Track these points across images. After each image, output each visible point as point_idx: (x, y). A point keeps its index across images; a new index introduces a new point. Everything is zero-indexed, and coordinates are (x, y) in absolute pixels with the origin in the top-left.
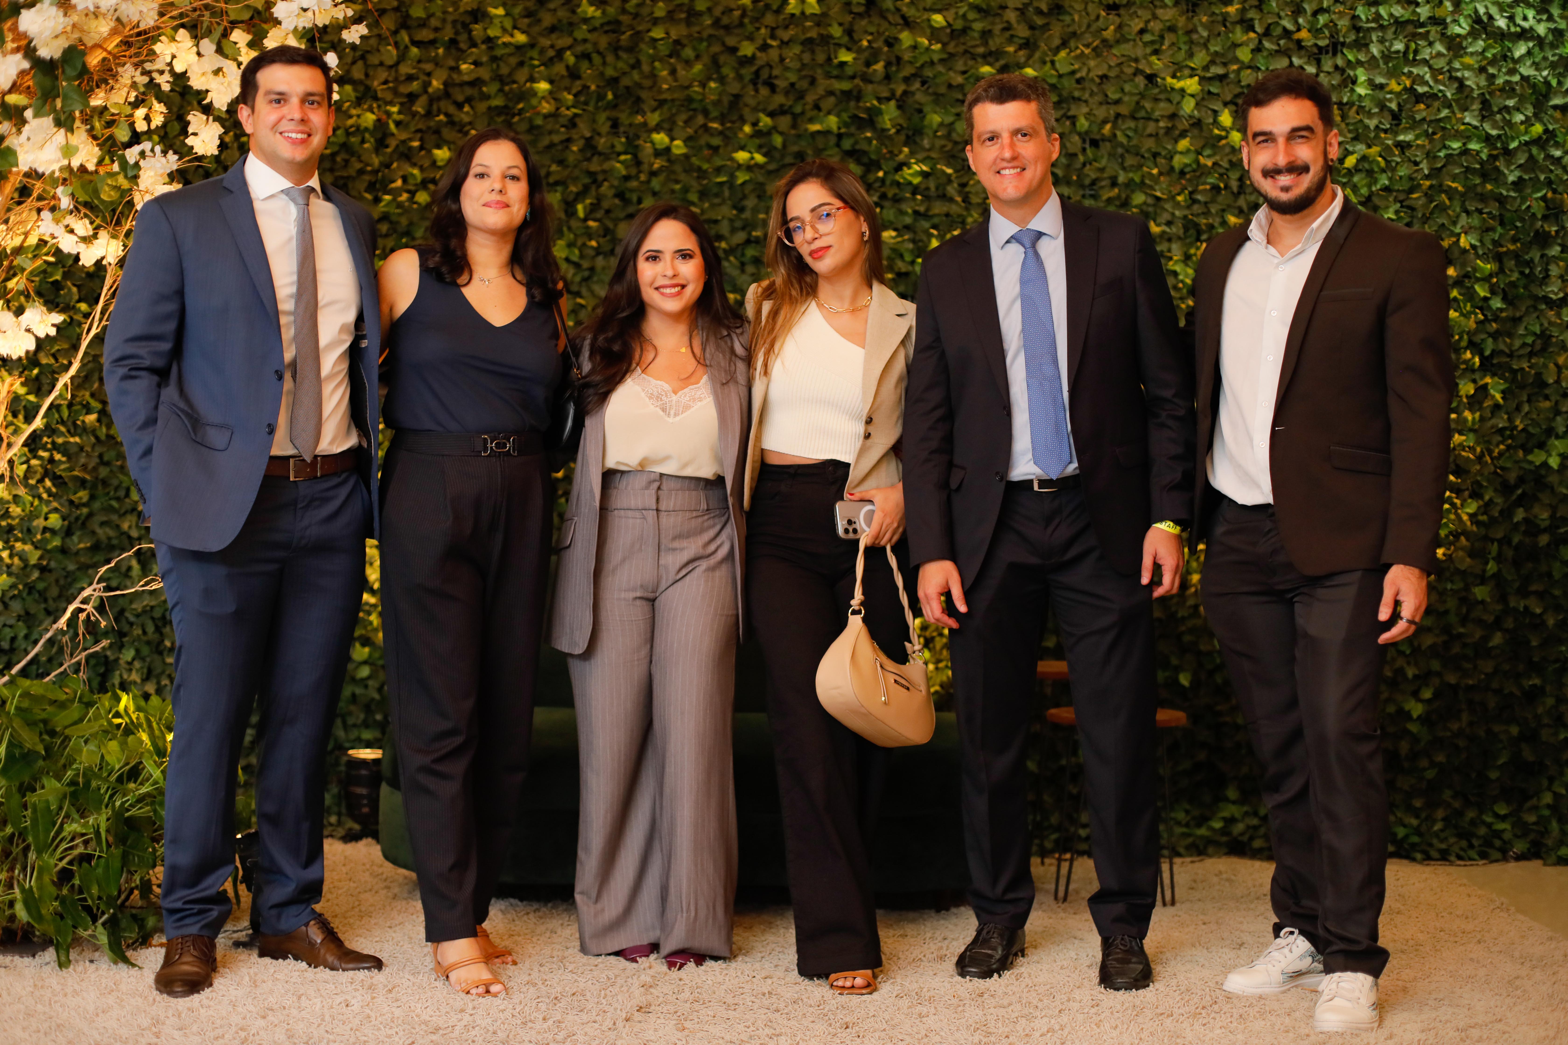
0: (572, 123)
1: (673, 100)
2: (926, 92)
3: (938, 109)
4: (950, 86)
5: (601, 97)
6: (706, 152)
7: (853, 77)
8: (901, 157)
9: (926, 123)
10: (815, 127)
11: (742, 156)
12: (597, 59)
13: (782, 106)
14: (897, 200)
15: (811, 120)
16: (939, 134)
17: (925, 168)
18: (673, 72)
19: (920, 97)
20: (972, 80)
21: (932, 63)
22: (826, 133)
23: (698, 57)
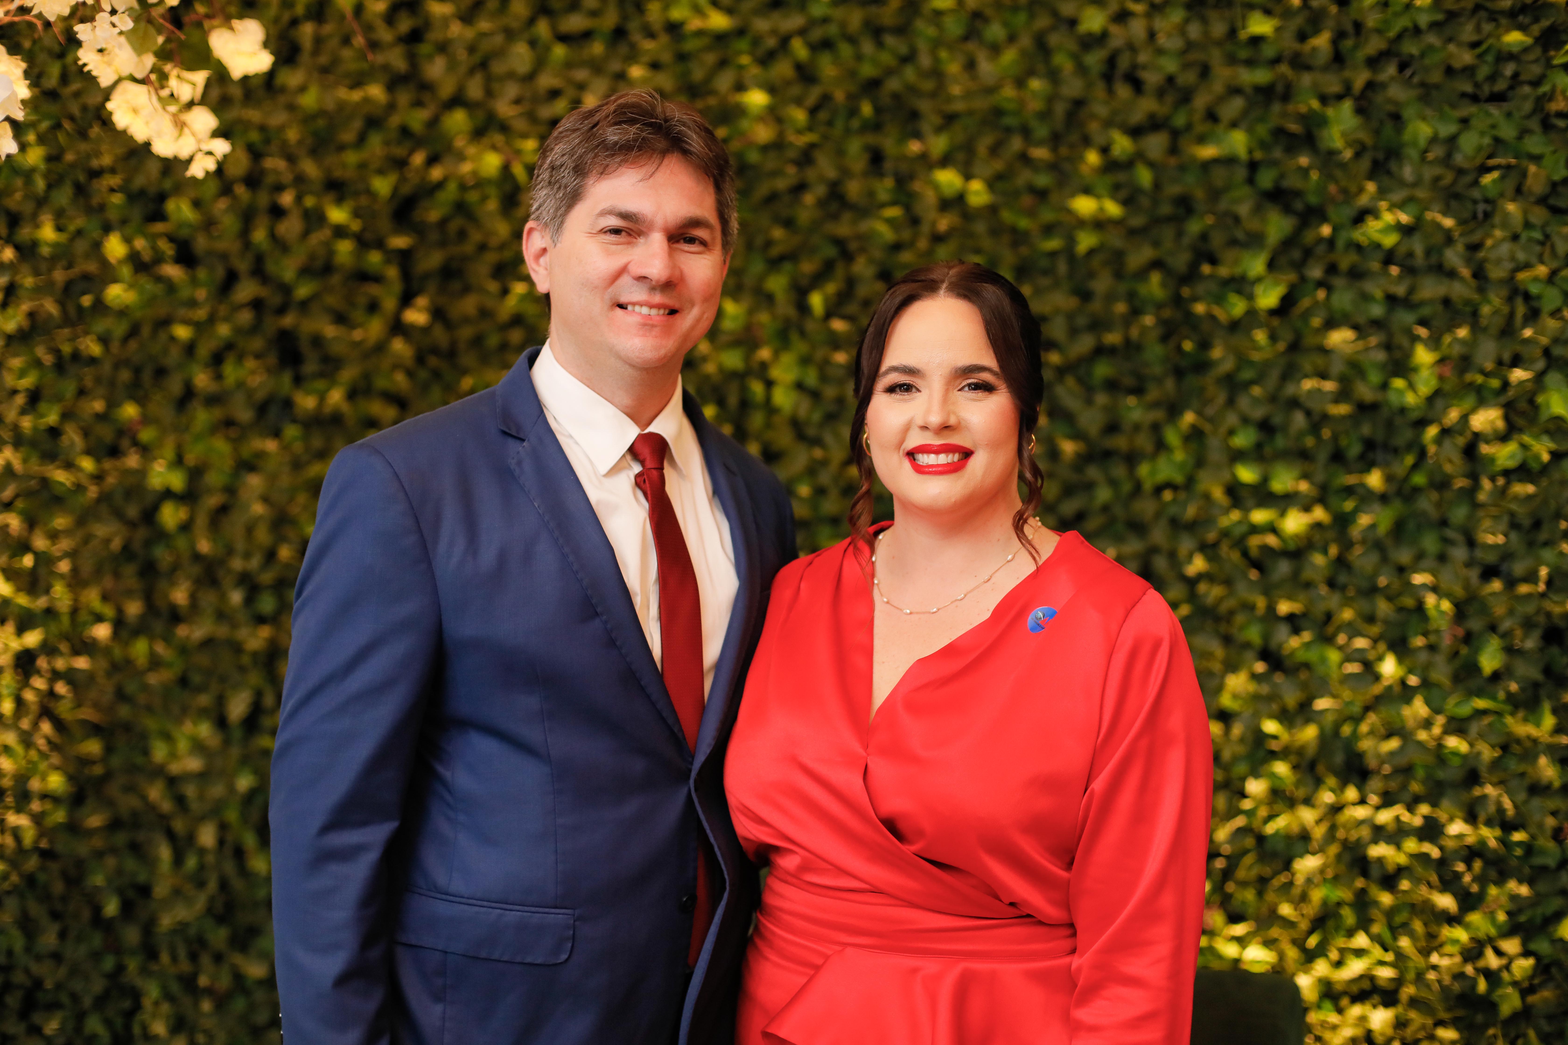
0: (806, 158)
1: (970, 113)
2: (1408, 83)
3: (1429, 112)
4: (1449, 71)
5: (853, 112)
6: (1027, 200)
7: (1276, 61)
8: (1363, 200)
9: (1407, 136)
10: (1208, 152)
11: (1084, 205)
12: (845, 50)
13: (1152, 117)
14: (1356, 274)
15: (1202, 140)
16: (1430, 156)
17: (1404, 218)
18: (971, 65)
19: (1397, 92)
20: (1490, 58)
21: (1417, 31)
22: (1229, 161)
23: (1012, 38)
